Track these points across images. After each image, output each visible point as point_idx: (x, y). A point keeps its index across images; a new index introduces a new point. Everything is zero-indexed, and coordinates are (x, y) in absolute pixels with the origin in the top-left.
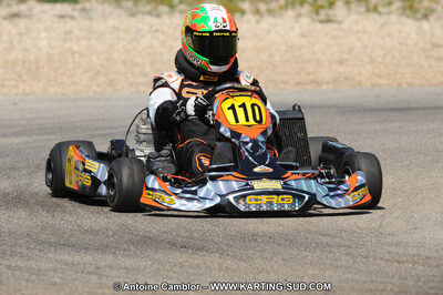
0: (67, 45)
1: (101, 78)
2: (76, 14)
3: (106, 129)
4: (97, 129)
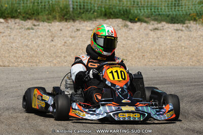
0: (179, 43)
1: (194, 59)
2: (184, 29)
3: (195, 82)
4: (191, 82)
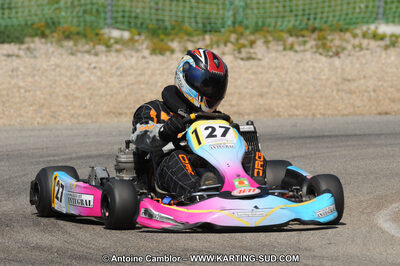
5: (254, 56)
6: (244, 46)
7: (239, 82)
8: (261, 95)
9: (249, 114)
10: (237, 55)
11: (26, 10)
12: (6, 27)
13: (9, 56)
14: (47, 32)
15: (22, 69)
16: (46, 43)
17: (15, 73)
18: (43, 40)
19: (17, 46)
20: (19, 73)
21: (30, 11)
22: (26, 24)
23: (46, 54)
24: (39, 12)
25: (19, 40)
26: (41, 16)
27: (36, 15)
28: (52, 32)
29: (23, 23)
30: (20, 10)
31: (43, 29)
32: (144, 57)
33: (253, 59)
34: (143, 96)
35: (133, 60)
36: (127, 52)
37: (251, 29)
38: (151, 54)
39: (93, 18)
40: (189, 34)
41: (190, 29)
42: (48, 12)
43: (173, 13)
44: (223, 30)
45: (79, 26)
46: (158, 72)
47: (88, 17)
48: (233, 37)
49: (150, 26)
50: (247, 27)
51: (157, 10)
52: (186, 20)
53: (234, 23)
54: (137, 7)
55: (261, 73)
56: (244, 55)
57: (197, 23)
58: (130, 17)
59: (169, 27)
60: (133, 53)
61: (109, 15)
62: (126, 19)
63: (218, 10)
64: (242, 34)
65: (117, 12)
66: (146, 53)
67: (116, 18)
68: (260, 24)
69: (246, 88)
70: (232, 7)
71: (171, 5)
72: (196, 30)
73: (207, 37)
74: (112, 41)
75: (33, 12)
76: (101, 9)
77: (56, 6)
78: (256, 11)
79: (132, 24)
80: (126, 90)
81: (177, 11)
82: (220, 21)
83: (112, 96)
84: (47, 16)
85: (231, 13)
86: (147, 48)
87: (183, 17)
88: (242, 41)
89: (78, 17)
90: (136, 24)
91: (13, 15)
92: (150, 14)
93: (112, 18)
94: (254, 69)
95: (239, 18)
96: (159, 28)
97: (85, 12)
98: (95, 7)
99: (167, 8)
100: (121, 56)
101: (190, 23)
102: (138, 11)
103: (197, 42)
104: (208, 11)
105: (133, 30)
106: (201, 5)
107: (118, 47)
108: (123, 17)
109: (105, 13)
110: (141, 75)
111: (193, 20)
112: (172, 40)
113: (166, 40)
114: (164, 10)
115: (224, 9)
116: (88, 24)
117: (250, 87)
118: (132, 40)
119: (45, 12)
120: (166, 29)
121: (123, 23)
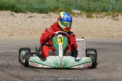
5: (118, 19)
6: (115, 16)
7: (113, 27)
8: (120, 31)
9: (116, 37)
10: (113, 19)
11: (49, 4)
12: (43, 8)
13: (43, 17)
14: (55, 10)
15: (47, 21)
16: (55, 14)
17: (45, 23)
18: (54, 13)
19: (46, 14)
20: (46, 23)
21: (50, 4)
22: (49, 8)
23: (55, 17)
24: (53, 4)
25: (47, 13)
26: (53, 6)
27: (52, 5)
28: (56, 10)
29: (48, 7)
30: (47, 4)
31: (54, 9)
32: (84, 19)
33: (118, 20)
34: (84, 31)
35: (81, 20)
36: (79, 17)
37: (117, 11)
38: (87, 18)
39: (69, 6)
40: (98, 12)
41: (99, 11)
42: (56, 4)
43: (94, 5)
44: (109, 11)
45: (65, 9)
46: (89, 23)
47: (68, 6)
48: (112, 13)
49: (87, 9)
50: (116, 10)
51: (89, 4)
52: (98, 7)
53: (112, 9)
54: (83, 3)
55: (120, 24)
56: (115, 19)
57: (101, 8)
58: (80, 6)
59: (92, 10)
60: (81, 18)
61: (74, 5)
62: (79, 7)
63: (107, 5)
64: (114, 12)
65: (77, 5)
66: (85, 17)
67: (76, 6)
68: (120, 9)
69: (115, 29)
70: (112, 4)
71: (93, 3)
72: (101, 11)
73: (104, 13)
74: (75, 13)
75: (51, 4)
76: (72, 4)
77: (58, 2)
78: (119, 5)
79: (81, 9)
80: (78, 29)
81: (95, 5)
82: (108, 8)
83: (74, 30)
84: (55, 6)
85: (111, 6)
86: (85, 16)
87: (97, 7)
88: (114, 15)
89: (65, 6)
90: (82, 9)
91: (45, 5)
92: (87, 6)
93: (75, 6)
94: (118, 23)
95: (114, 8)
96: (89, 10)
97: (67, 5)
98: (70, 3)
99: (92, 4)
100: (78, 18)
101: (99, 9)
102: (83, 4)
103: (101, 14)
104: (104, 5)
105: (81, 10)
106: (102, 3)
107: (77, 15)
108: (78, 6)
109: (73, 5)
110: (83, 24)
111: (100, 8)
112: (93, 14)
113: (91, 14)
114: (91, 4)
115: (109, 4)
116: (68, 8)
117: (116, 29)
118: (81, 13)
119: (55, 4)
120: (91, 10)
121: (78, 8)
